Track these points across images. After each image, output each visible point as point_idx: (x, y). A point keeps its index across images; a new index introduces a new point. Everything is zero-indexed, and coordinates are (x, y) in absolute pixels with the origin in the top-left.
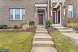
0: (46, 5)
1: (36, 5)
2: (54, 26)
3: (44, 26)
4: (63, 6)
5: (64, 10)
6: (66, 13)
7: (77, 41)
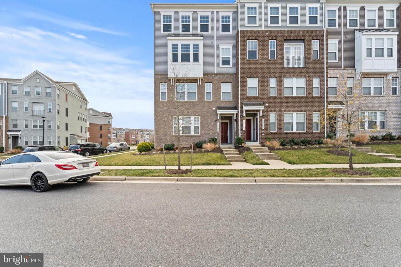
0: (235, 112)
1: (219, 112)
2: (248, 144)
3: (232, 146)
4: (261, 115)
5: (263, 120)
6: (267, 125)
7: (260, 156)
